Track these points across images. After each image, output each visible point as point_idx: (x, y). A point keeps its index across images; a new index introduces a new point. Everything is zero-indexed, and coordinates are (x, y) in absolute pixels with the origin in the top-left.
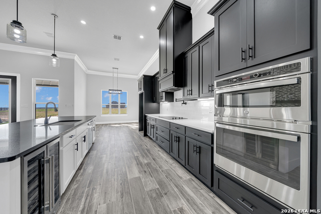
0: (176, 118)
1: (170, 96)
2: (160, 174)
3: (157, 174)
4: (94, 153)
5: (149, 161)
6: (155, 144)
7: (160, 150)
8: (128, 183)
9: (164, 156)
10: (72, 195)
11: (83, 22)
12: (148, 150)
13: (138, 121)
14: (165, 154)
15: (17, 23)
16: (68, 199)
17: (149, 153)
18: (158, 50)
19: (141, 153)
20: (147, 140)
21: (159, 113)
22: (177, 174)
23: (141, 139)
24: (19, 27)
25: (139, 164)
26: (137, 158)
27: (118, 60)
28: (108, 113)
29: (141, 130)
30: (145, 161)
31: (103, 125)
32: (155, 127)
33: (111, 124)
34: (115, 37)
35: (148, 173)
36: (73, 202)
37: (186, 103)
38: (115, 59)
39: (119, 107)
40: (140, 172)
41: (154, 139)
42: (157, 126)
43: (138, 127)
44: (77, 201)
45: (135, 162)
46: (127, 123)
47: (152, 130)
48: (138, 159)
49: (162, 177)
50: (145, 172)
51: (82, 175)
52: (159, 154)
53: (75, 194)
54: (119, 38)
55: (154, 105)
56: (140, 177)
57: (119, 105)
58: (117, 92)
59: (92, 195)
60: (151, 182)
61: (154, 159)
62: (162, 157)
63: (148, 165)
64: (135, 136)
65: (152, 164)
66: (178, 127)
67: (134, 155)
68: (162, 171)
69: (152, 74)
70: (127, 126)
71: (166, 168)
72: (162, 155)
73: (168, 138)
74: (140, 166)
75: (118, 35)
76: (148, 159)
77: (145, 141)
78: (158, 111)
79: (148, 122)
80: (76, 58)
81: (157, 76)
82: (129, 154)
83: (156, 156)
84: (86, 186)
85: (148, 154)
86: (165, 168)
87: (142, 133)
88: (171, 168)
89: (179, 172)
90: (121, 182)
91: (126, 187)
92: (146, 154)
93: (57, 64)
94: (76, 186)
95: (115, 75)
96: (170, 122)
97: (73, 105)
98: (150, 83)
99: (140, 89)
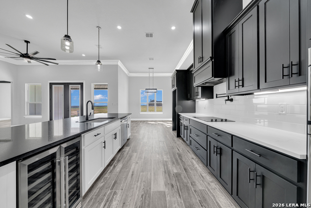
0: (216, 121)
1: (208, 91)
2: (192, 195)
3: (187, 194)
4: (127, 149)
5: (180, 171)
6: (188, 148)
7: (195, 157)
8: (149, 197)
9: (199, 168)
10: (96, 194)
11: (119, 27)
12: (180, 155)
13: (171, 119)
14: (201, 165)
15: (67, 37)
16: (91, 199)
17: (181, 159)
18: (192, 41)
19: (171, 158)
20: (179, 142)
21: (195, 112)
22: (217, 202)
23: (174, 140)
24: (68, 40)
25: (167, 172)
26: (165, 164)
27: (153, 59)
28: (145, 111)
29: (174, 129)
30: (174, 170)
31: (141, 121)
32: (188, 128)
33: (148, 121)
34: (147, 35)
35: (175, 187)
36: (94, 203)
37: (232, 100)
38: (150, 59)
39: (155, 105)
40: (166, 184)
41: (188, 142)
42: (191, 127)
43: (172, 125)
44: (97, 205)
45: (162, 169)
46: (162, 121)
47: (186, 131)
48: (167, 165)
49: (194, 200)
50: (172, 186)
51: (111, 172)
52: (192, 163)
53: (98, 195)
54: (151, 35)
55: (189, 103)
56: (165, 192)
57: (155, 103)
58: (153, 91)
59: (112, 201)
60: (178, 205)
61: (185, 169)
62: (196, 169)
63: (177, 176)
64: (168, 136)
65: (183, 177)
66: (220, 133)
67: (163, 159)
68: (195, 191)
69: (186, 68)
70: (162, 124)
71: (201, 188)
72: (197, 165)
73: (204, 146)
74: (167, 175)
75: (149, 32)
76: (178, 167)
77: (178, 143)
78: (193, 110)
79: (181, 121)
80: (120, 63)
81: (192, 69)
82: (158, 156)
83: (189, 166)
84: (109, 187)
85: (179, 161)
86: (200, 186)
87: (175, 133)
88: (209, 190)
89: (221, 200)
90: (143, 193)
91: (147, 203)
92: (177, 160)
93: (101, 69)
94: (102, 184)
95: (151, 75)
96: (207, 126)
97: (117, 104)
98: (184, 78)
99: (173, 86)
